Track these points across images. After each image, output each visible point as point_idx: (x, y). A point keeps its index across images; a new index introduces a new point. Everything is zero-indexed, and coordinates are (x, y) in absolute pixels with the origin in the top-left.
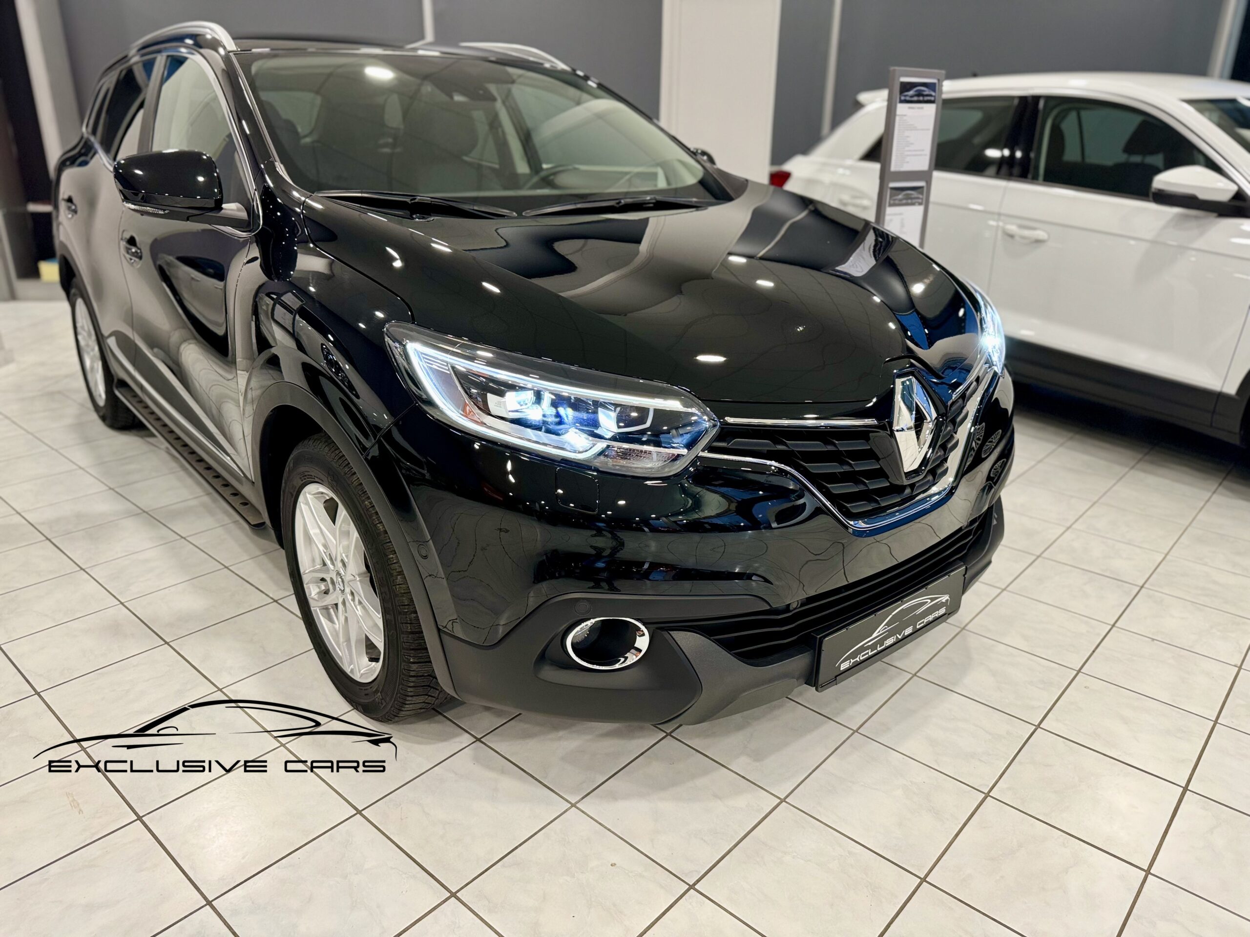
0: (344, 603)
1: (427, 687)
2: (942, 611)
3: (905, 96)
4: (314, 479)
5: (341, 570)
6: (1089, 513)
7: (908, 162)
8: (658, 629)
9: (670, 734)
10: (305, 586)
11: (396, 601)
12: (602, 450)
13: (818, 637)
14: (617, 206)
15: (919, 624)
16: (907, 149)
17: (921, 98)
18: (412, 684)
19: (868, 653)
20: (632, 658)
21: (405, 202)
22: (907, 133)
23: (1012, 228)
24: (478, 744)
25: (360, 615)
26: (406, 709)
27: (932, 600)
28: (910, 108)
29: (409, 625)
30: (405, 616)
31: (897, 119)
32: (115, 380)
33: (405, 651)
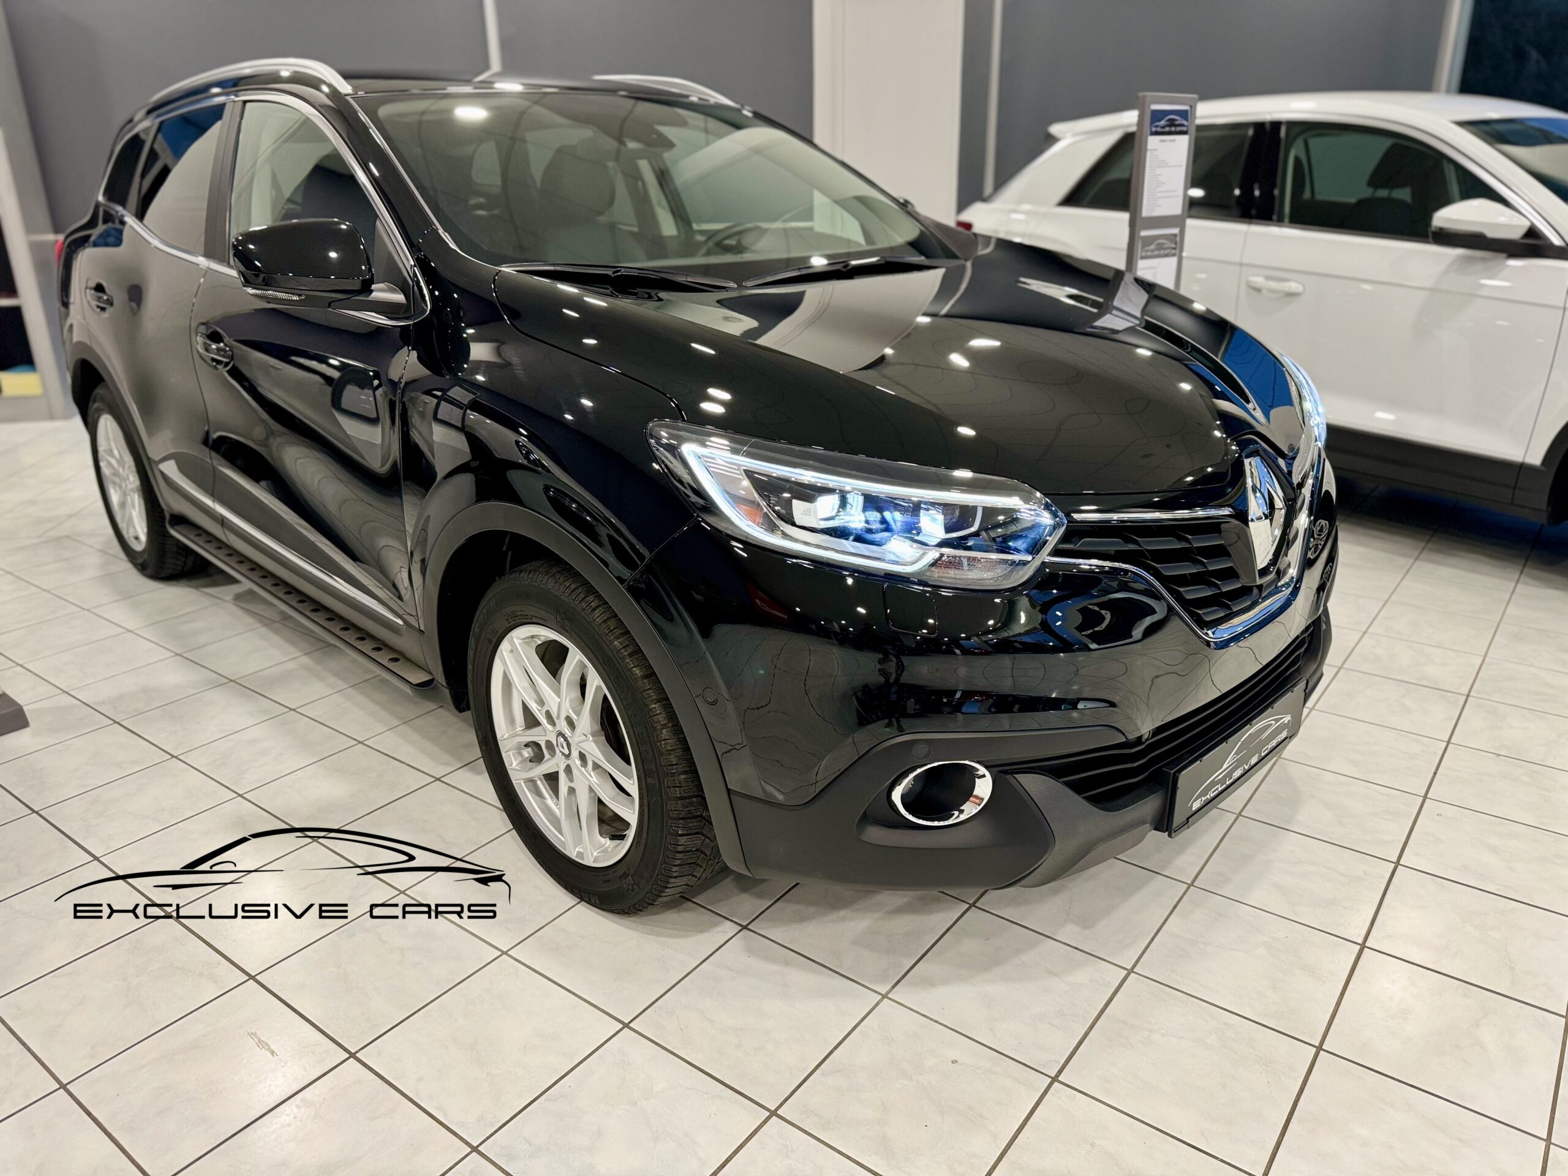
0: (568, 770)
1: (693, 865)
2: (1284, 734)
3: (1157, 126)
4: (531, 619)
5: (565, 729)
6: (1382, 614)
7: (1159, 206)
8: (1002, 773)
9: (973, 905)
10: (503, 754)
11: (662, 761)
12: (933, 561)
13: (1172, 772)
14: (844, 270)
15: (1264, 751)
16: (1159, 189)
17: (1173, 129)
18: (678, 862)
19: (1217, 789)
20: (970, 809)
21: (607, 275)
22: (1158, 171)
23: (1259, 281)
24: (745, 931)
25: (596, 783)
26: (665, 894)
27: (1277, 721)
28: (1162, 141)
29: (678, 789)
30: (673, 778)
31: (1148, 154)
32: (168, 516)
33: (674, 822)
